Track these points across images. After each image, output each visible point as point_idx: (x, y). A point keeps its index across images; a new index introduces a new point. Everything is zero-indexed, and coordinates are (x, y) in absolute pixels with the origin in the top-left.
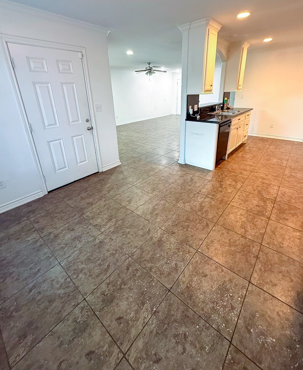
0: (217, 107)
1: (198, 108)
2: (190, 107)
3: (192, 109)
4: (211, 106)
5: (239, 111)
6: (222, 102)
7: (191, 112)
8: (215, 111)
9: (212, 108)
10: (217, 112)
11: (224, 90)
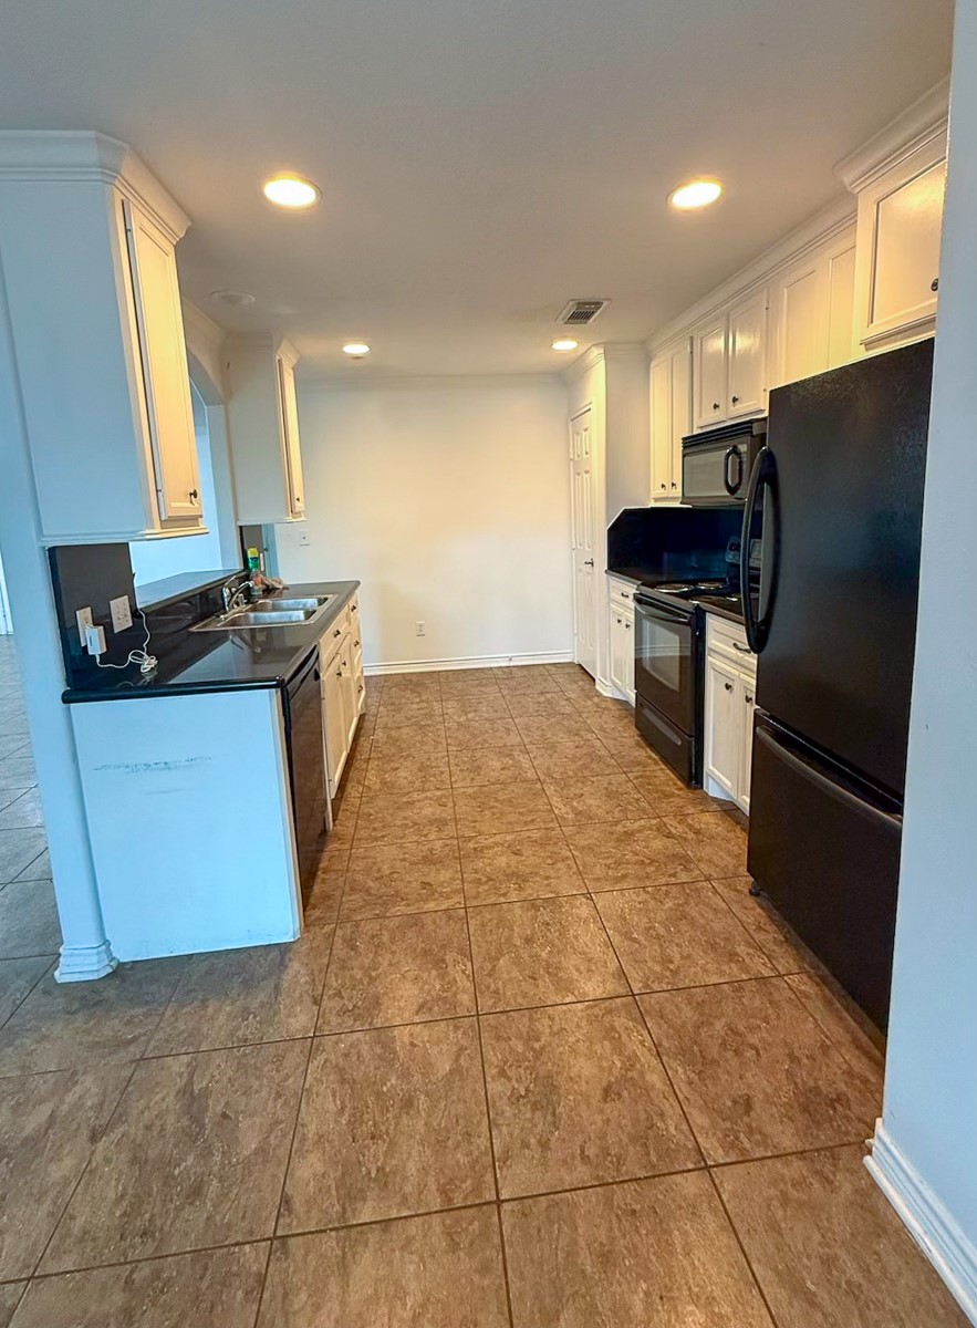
0: (226, 592)
1: (135, 613)
2: (84, 616)
3: (96, 624)
4: (200, 594)
5: (323, 597)
6: (239, 566)
7: (94, 641)
8: (225, 613)
9: (205, 602)
10: (233, 613)
11: (237, 519)
